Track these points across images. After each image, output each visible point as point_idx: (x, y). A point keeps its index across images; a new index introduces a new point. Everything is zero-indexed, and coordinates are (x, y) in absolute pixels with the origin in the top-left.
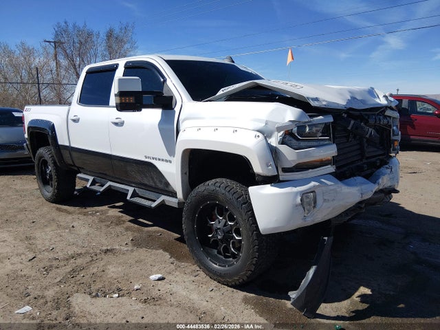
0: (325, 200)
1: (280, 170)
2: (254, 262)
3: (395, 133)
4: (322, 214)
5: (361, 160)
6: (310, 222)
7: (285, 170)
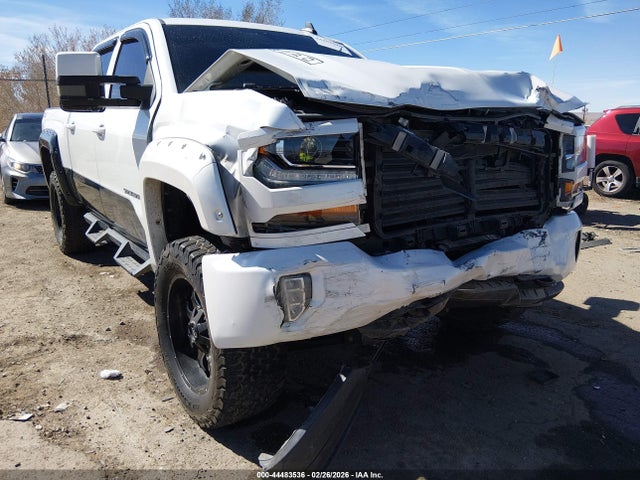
0: (328, 293)
1: (250, 228)
2: (221, 395)
3: (568, 166)
4: (323, 320)
5: (464, 215)
6: (297, 333)
7: (259, 228)
